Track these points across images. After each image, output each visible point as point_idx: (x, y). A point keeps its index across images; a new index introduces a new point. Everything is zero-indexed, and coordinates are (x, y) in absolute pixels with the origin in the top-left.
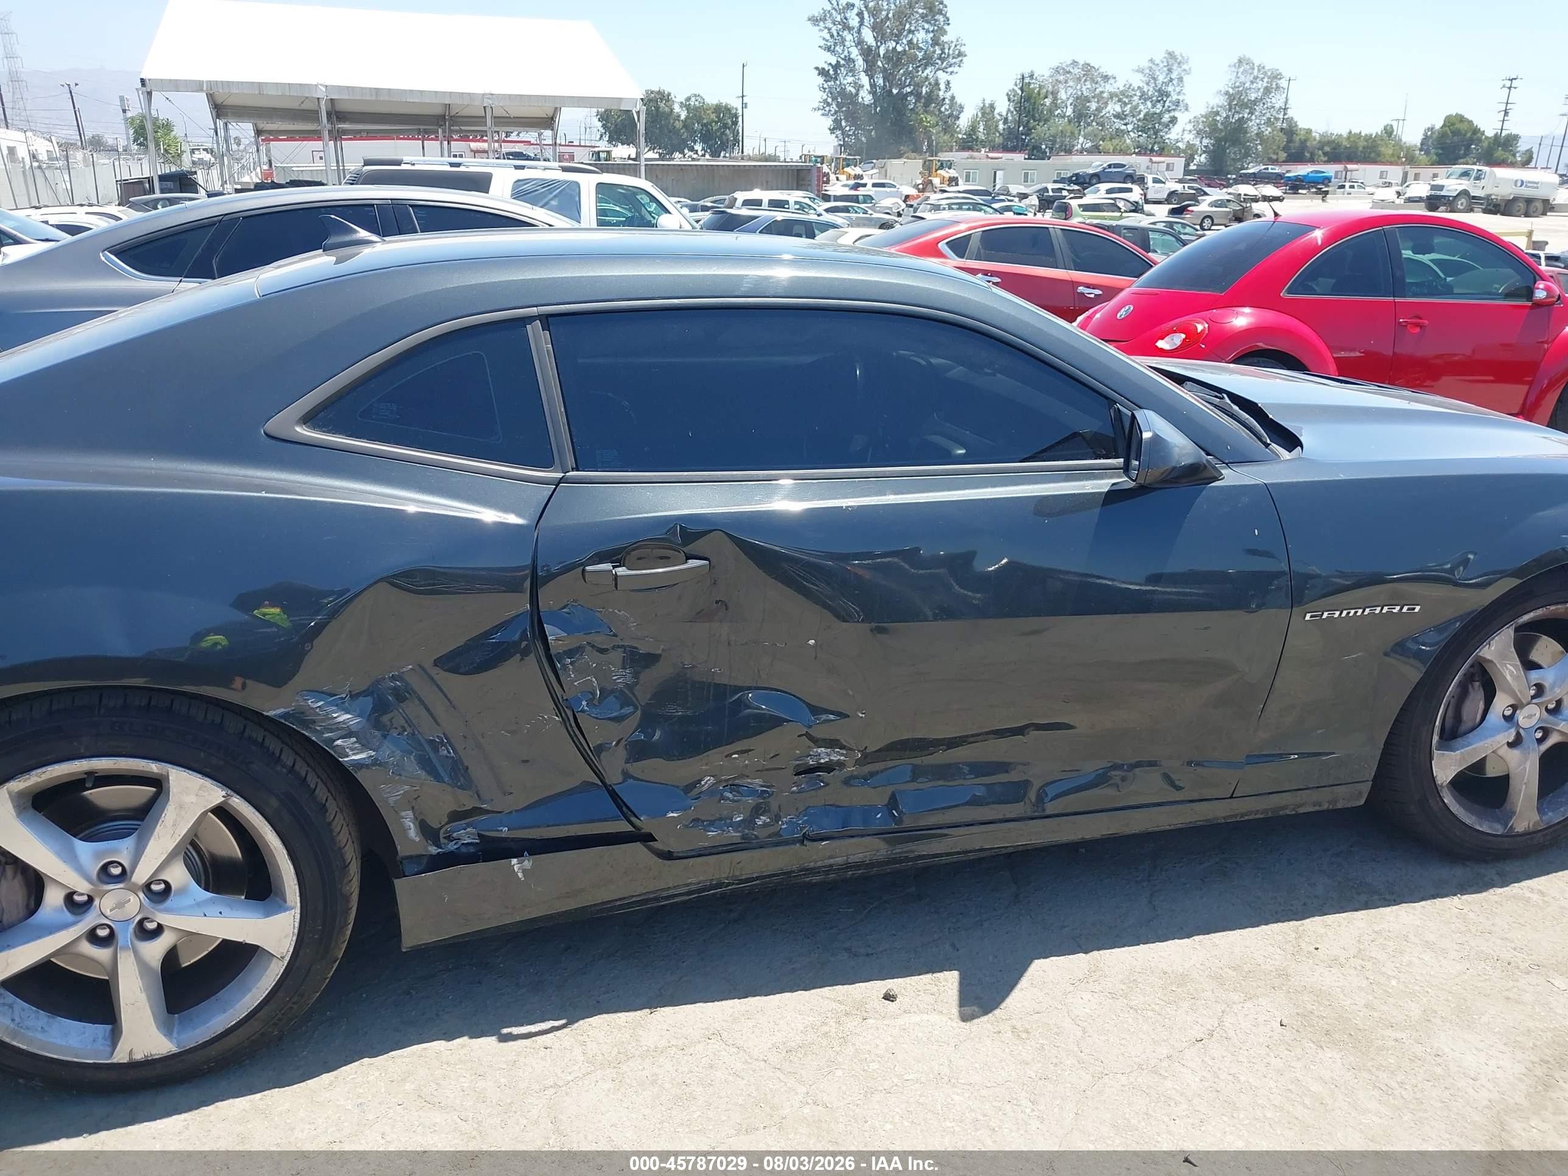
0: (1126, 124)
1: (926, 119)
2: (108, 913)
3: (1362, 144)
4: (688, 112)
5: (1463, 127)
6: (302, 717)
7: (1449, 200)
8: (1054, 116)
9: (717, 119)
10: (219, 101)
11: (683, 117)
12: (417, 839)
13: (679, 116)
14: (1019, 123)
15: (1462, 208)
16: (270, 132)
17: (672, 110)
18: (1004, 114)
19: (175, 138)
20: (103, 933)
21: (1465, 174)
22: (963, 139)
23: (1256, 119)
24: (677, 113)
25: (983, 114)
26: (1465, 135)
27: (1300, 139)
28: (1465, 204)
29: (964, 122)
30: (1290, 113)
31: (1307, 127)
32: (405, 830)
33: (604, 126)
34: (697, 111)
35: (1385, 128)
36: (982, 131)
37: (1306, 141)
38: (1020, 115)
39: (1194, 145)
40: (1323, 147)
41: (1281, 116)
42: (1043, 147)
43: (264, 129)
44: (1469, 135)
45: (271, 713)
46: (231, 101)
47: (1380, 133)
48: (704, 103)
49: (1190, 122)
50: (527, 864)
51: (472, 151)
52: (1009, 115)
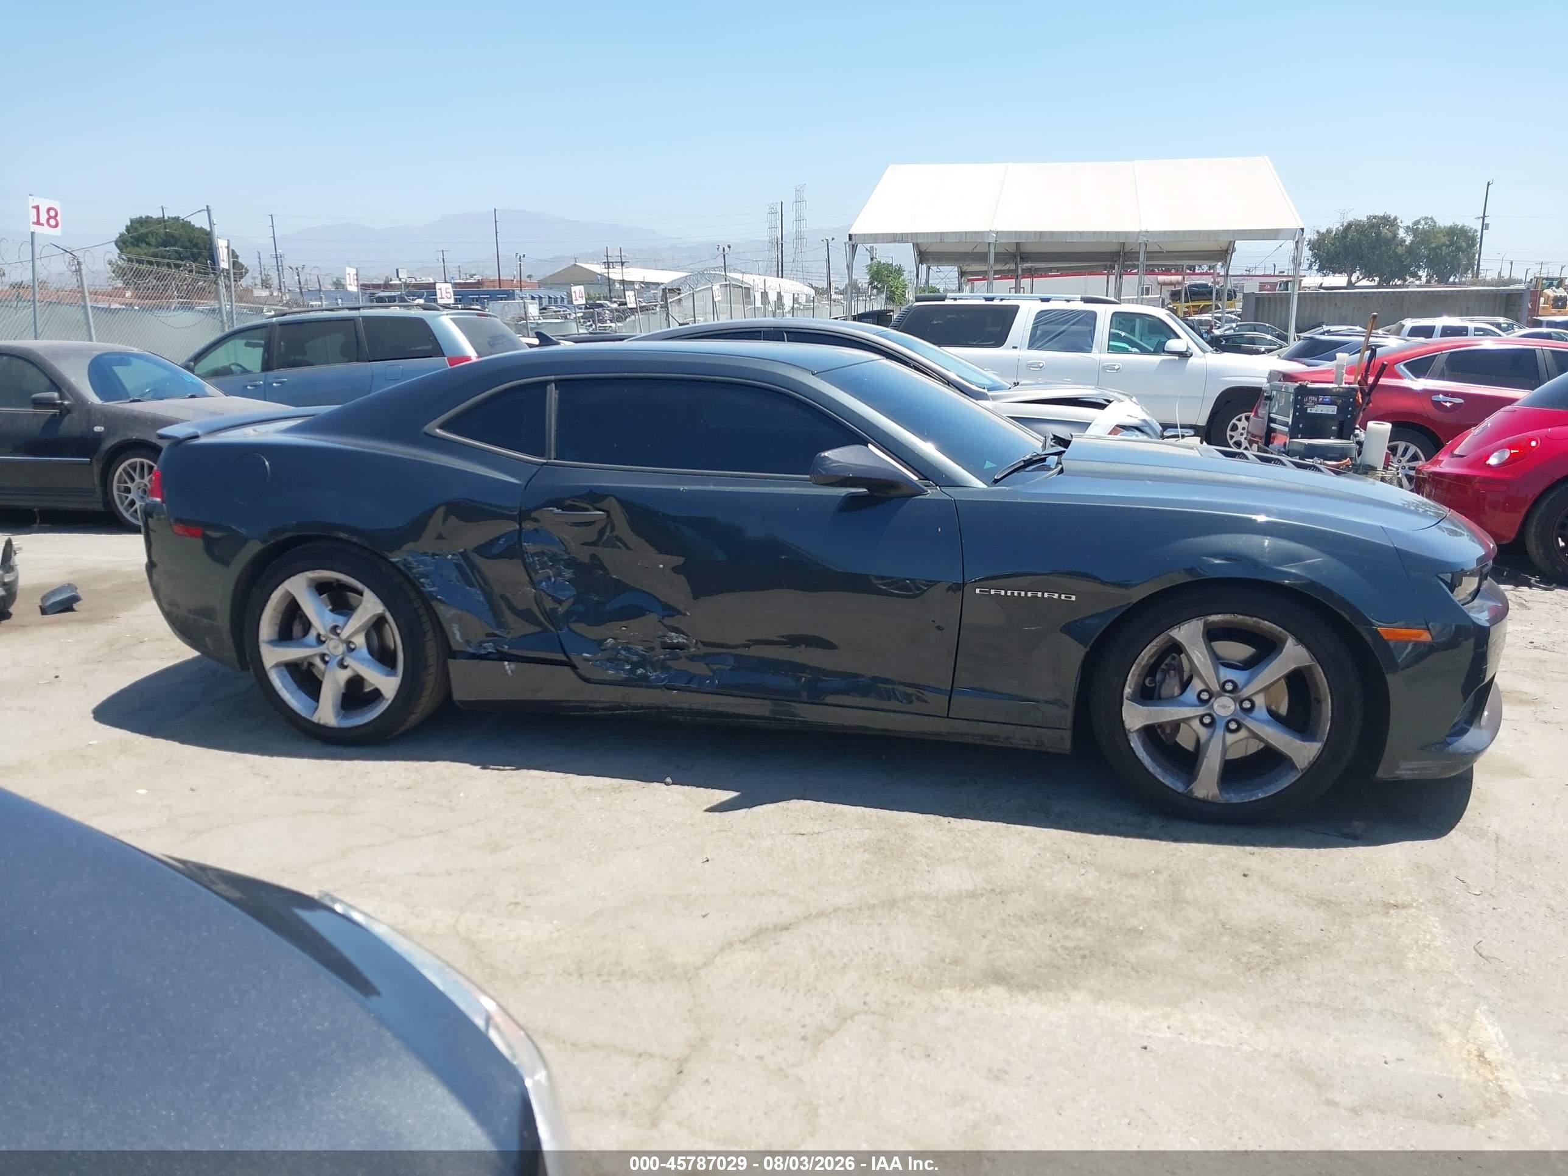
2: (331, 649)
4: (1414, 237)
6: (406, 563)
9: (1448, 243)
10: (923, 250)
11: (1408, 242)
12: (461, 641)
13: (1405, 241)
16: (973, 273)
17: (1395, 236)
19: (904, 281)
20: (327, 659)
24: (1402, 238)
32: (454, 635)
33: (1314, 256)
34: (1425, 234)
43: (968, 270)
45: (393, 560)
46: (931, 249)
48: (1435, 226)
50: (513, 666)
51: (1159, 284)
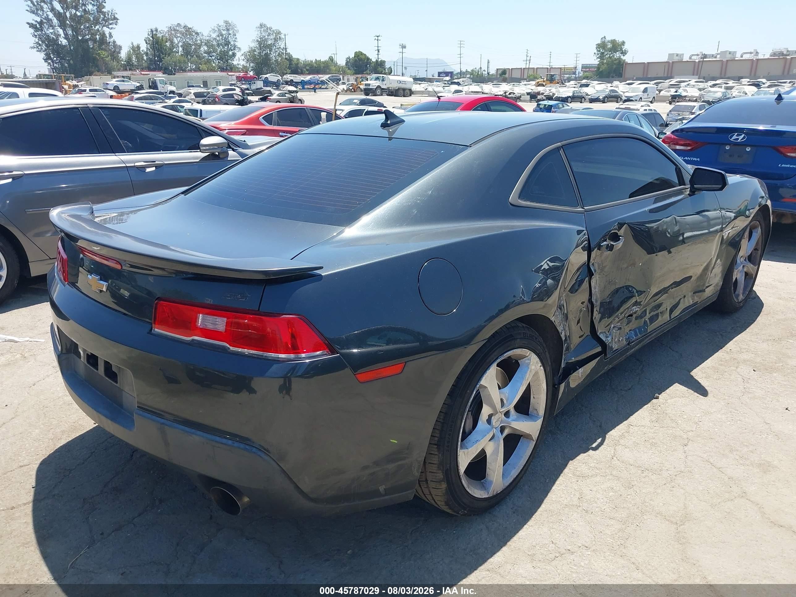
0: (211, 57)
1: (102, 53)
3: (322, 65)
5: (363, 57)
7: (373, 90)
8: (173, 52)
14: (155, 56)
15: (379, 94)
18: (145, 50)
21: (377, 79)
22: (124, 64)
23: (273, 53)
25: (134, 50)
26: (364, 61)
27: (295, 63)
28: (380, 92)
29: (123, 55)
30: (288, 51)
31: (297, 57)
35: (330, 58)
36: (134, 60)
37: (298, 64)
38: (154, 51)
39: (246, 66)
40: (306, 67)
41: (284, 52)
42: (170, 68)
44: (366, 61)
47: (328, 60)
49: (242, 55)
52: (148, 51)
